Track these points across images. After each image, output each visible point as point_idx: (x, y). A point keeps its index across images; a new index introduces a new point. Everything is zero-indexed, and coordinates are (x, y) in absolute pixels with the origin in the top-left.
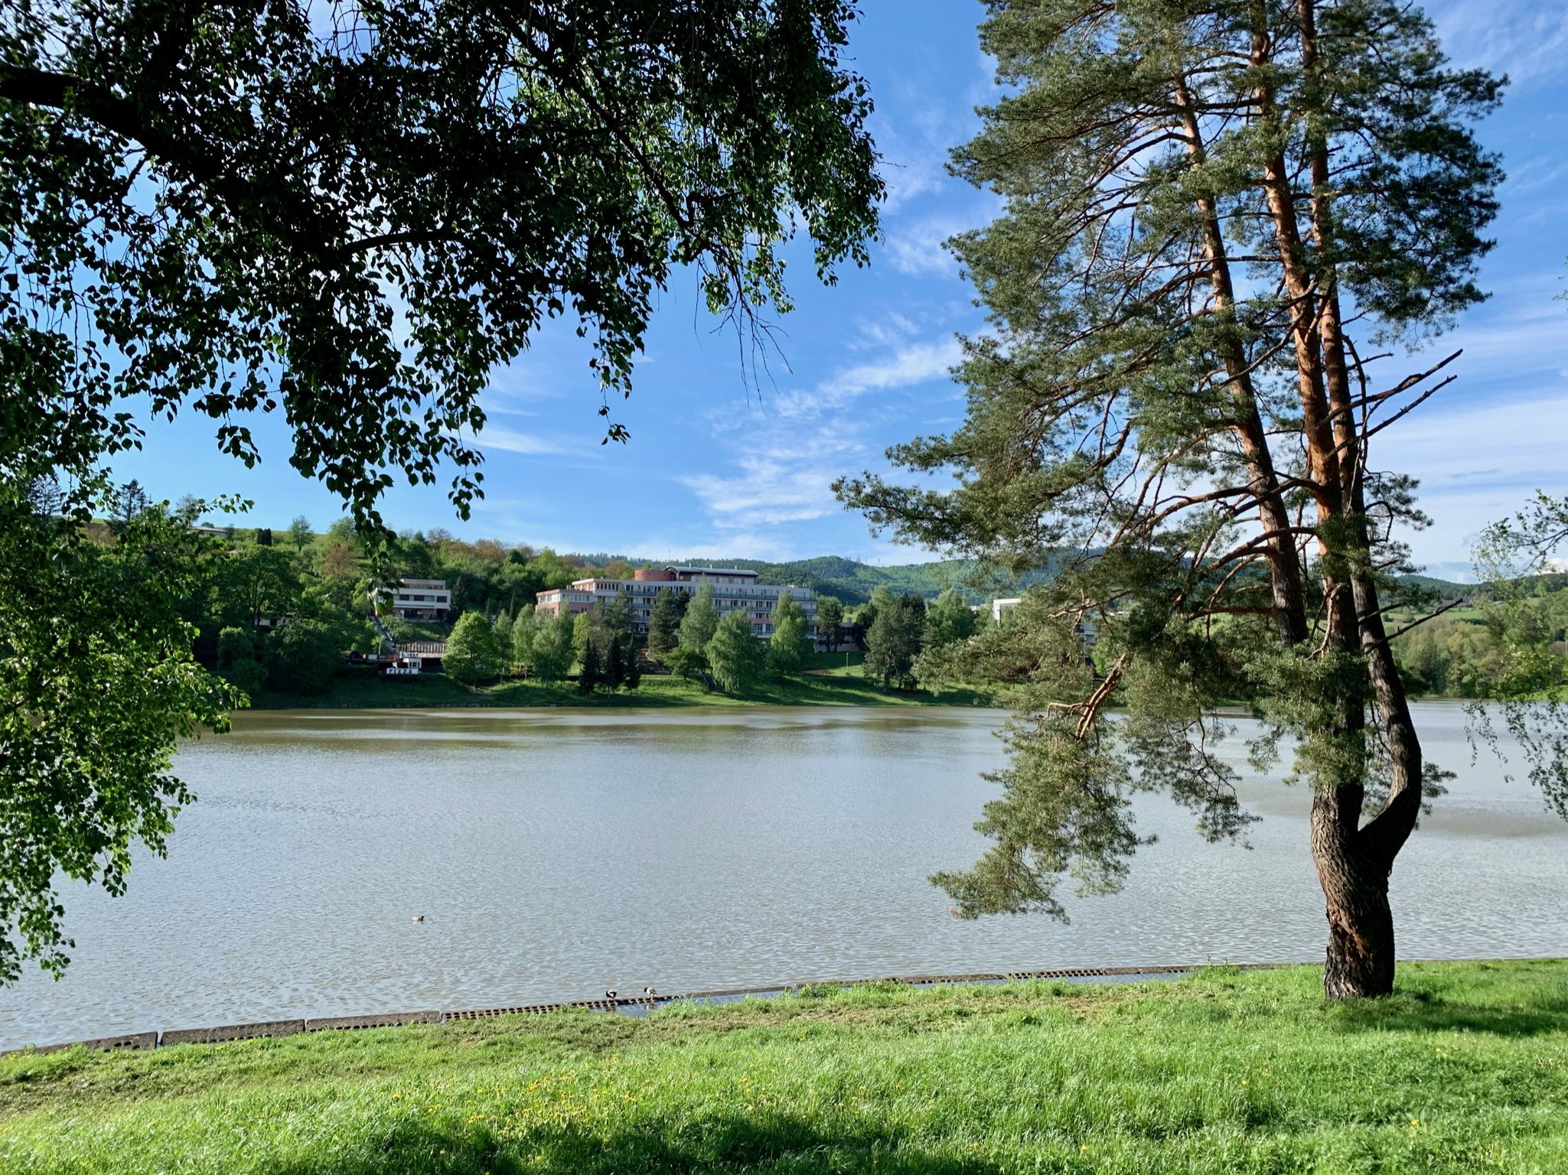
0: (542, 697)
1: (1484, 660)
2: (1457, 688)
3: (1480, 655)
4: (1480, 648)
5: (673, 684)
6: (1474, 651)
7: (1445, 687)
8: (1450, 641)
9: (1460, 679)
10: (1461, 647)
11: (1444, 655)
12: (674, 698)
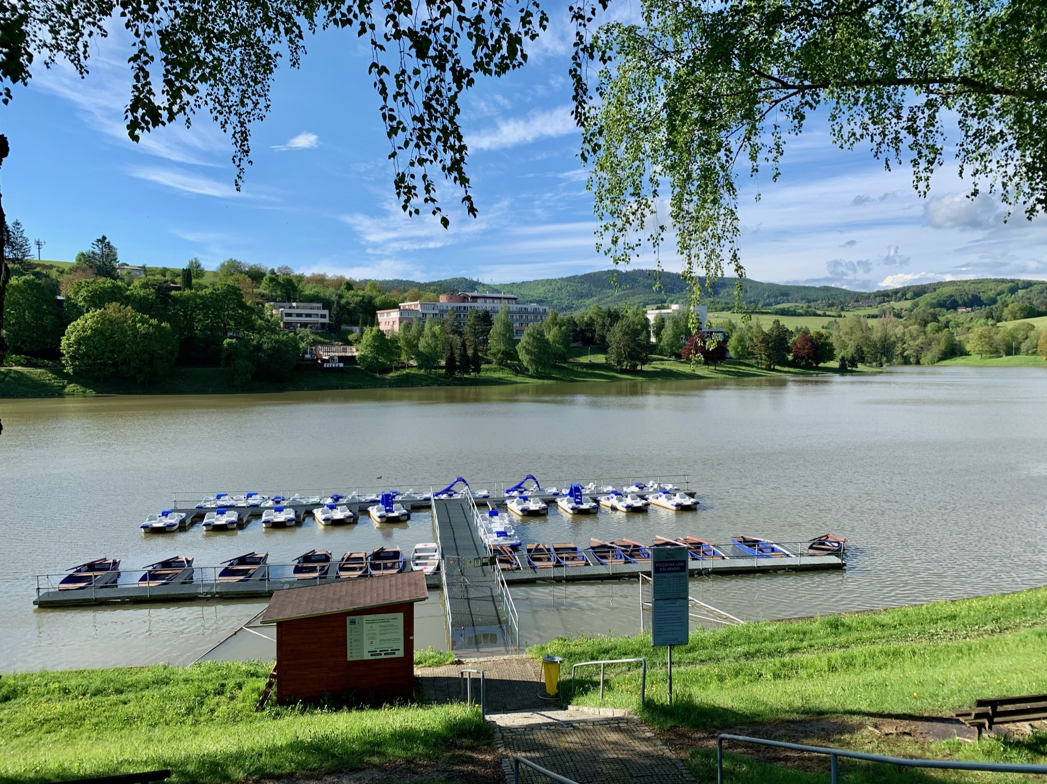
0: (426, 380)
1: (917, 342)
2: (900, 359)
3: (915, 339)
4: (915, 335)
5: (495, 370)
6: (911, 336)
7: (892, 358)
8: (897, 330)
9: (902, 353)
10: (904, 334)
11: (893, 339)
12: (500, 379)
